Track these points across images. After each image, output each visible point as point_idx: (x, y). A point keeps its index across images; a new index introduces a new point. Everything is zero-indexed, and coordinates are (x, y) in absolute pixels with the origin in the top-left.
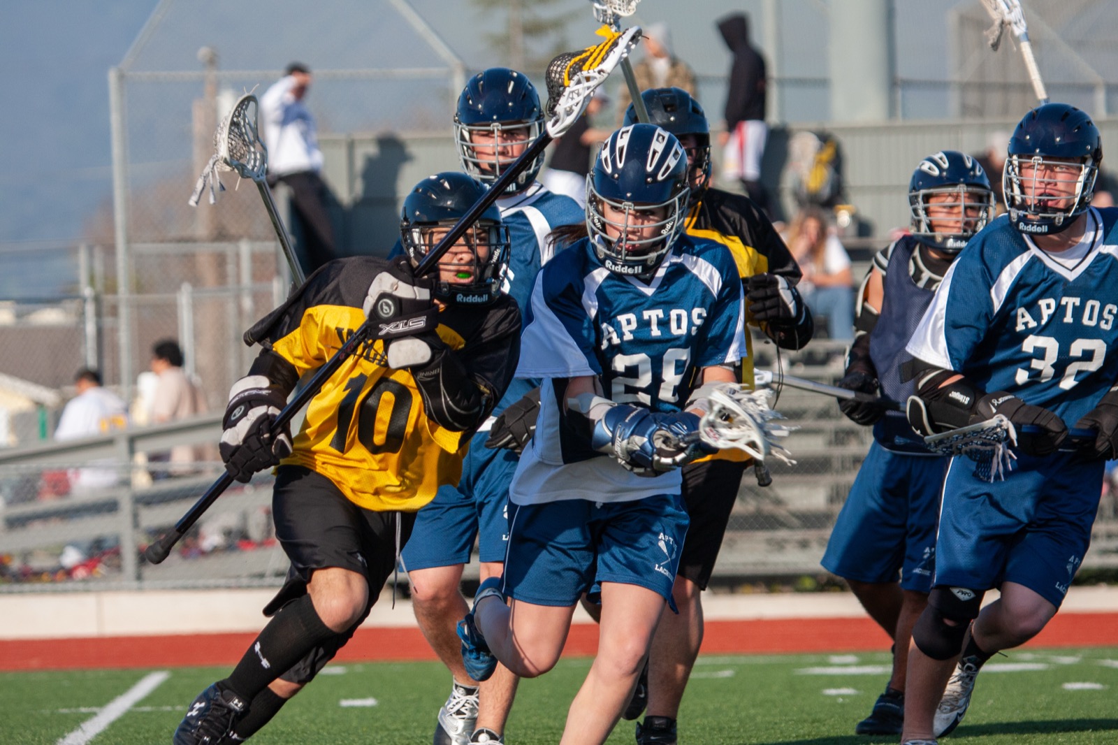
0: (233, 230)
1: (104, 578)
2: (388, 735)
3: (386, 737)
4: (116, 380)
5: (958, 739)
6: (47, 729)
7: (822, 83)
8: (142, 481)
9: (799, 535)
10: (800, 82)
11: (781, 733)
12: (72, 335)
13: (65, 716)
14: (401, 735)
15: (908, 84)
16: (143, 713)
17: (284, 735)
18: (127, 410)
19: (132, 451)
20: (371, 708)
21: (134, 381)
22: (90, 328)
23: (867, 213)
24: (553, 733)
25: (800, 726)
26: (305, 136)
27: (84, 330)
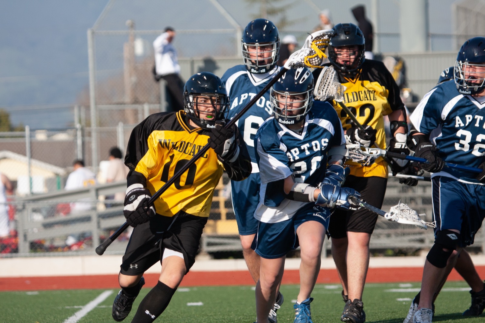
0: (141, 99)
1: (85, 250)
2: (208, 318)
3: (207, 319)
4: (90, 164)
5: (455, 320)
6: (60, 315)
7: (397, 35)
8: (101, 208)
9: (387, 231)
10: (387, 35)
11: (379, 317)
12: (71, 145)
13: (68, 310)
14: (214, 318)
15: (434, 36)
16: (101, 308)
17: (163, 318)
18: (95, 177)
19: (97, 195)
20: (201, 306)
21: (98, 165)
22: (79, 142)
23: (416, 91)
24: (279, 317)
25: (387, 314)
26: (172, 58)
27: (76, 142)
